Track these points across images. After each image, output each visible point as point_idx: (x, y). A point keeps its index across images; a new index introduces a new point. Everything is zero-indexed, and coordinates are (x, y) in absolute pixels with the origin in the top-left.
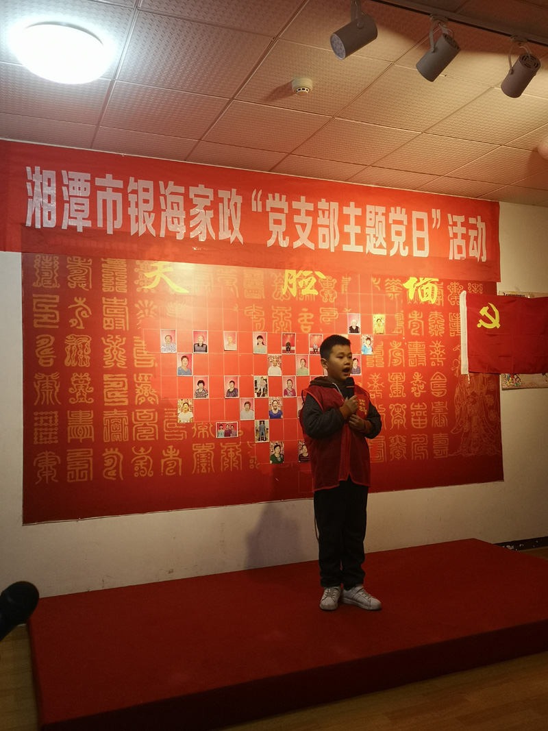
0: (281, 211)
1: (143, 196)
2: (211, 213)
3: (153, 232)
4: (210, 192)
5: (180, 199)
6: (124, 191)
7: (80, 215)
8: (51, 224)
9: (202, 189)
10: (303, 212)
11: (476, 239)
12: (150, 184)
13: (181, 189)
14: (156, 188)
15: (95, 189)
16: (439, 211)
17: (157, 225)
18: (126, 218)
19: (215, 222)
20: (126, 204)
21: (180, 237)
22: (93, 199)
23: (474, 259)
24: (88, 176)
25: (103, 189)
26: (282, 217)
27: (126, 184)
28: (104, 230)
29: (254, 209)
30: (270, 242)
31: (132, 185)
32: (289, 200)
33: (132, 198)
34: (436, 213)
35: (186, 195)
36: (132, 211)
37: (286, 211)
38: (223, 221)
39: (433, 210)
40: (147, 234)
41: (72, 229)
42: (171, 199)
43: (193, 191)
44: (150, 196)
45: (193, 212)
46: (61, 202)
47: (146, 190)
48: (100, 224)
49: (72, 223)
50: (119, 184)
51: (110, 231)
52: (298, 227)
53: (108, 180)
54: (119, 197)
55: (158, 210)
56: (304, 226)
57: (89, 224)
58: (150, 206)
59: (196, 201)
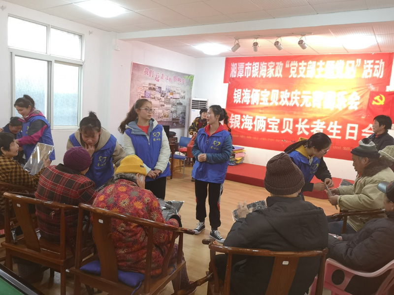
0: (295, 66)
1: (256, 67)
2: (273, 69)
3: (258, 76)
4: (274, 63)
5: (266, 67)
6: (252, 66)
7: (241, 74)
8: (235, 76)
9: (272, 63)
10: (303, 66)
11: (378, 69)
12: (258, 63)
13: (266, 64)
14: (260, 64)
15: (245, 66)
16: (360, 60)
17: (259, 74)
18: (251, 73)
19: (274, 72)
20: (252, 69)
21: (264, 77)
22: (244, 69)
23: (376, 77)
24: (244, 63)
25: (247, 66)
26: (295, 68)
27: (252, 64)
28: (246, 77)
29: (286, 67)
30: (290, 77)
31: (254, 64)
32: (298, 63)
33: (253, 68)
34: (359, 61)
35: (267, 65)
36: (253, 71)
37: (297, 66)
38: (277, 71)
39: (358, 60)
40: (256, 77)
41: (239, 77)
42: (263, 66)
43: (269, 63)
44: (258, 67)
45: (268, 69)
46: (238, 71)
47: (257, 65)
48: (245, 75)
49: (239, 75)
50: (251, 64)
51: (247, 77)
52: (300, 71)
53: (249, 64)
54: (250, 68)
55: (259, 70)
56: (302, 70)
57: (243, 75)
58: (258, 69)
59: (270, 66)
